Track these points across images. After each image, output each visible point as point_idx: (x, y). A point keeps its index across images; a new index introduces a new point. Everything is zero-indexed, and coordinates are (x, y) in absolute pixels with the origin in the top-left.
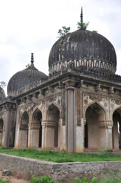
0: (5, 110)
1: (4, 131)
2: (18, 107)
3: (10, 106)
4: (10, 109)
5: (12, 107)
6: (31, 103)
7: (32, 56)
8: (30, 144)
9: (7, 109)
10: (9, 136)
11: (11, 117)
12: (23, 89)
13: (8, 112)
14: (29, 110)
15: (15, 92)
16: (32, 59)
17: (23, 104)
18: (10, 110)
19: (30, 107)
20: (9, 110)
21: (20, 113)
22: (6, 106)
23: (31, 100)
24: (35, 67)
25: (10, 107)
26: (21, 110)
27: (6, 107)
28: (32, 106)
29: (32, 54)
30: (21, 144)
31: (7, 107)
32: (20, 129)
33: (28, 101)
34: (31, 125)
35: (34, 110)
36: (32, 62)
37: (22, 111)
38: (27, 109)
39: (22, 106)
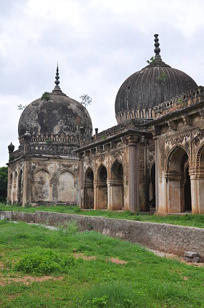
0: (125, 146)
1: (127, 184)
2: (156, 139)
3: (136, 137)
4: (135, 144)
5: (139, 140)
6: (191, 131)
7: (156, 40)
8: (197, 207)
9: (130, 144)
10: (137, 193)
11: (137, 157)
12: (168, 105)
13: (132, 149)
14: (187, 144)
15: (133, 112)
16: (157, 45)
17: (171, 133)
18: (135, 146)
19: (189, 139)
20: (133, 145)
21: (162, 150)
22: (128, 138)
23: (191, 125)
24: (163, 61)
25: (136, 140)
26: (166, 145)
27: (127, 140)
28: (195, 136)
29: (156, 36)
30: (171, 207)
31: (129, 141)
32: (167, 179)
33: (182, 127)
34: (197, 172)
35: (201, 143)
36: (157, 51)
37: (170, 146)
38: (181, 142)
39: (167, 137)
